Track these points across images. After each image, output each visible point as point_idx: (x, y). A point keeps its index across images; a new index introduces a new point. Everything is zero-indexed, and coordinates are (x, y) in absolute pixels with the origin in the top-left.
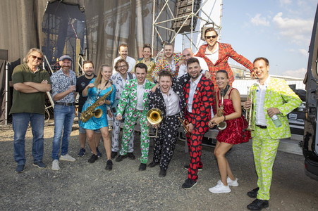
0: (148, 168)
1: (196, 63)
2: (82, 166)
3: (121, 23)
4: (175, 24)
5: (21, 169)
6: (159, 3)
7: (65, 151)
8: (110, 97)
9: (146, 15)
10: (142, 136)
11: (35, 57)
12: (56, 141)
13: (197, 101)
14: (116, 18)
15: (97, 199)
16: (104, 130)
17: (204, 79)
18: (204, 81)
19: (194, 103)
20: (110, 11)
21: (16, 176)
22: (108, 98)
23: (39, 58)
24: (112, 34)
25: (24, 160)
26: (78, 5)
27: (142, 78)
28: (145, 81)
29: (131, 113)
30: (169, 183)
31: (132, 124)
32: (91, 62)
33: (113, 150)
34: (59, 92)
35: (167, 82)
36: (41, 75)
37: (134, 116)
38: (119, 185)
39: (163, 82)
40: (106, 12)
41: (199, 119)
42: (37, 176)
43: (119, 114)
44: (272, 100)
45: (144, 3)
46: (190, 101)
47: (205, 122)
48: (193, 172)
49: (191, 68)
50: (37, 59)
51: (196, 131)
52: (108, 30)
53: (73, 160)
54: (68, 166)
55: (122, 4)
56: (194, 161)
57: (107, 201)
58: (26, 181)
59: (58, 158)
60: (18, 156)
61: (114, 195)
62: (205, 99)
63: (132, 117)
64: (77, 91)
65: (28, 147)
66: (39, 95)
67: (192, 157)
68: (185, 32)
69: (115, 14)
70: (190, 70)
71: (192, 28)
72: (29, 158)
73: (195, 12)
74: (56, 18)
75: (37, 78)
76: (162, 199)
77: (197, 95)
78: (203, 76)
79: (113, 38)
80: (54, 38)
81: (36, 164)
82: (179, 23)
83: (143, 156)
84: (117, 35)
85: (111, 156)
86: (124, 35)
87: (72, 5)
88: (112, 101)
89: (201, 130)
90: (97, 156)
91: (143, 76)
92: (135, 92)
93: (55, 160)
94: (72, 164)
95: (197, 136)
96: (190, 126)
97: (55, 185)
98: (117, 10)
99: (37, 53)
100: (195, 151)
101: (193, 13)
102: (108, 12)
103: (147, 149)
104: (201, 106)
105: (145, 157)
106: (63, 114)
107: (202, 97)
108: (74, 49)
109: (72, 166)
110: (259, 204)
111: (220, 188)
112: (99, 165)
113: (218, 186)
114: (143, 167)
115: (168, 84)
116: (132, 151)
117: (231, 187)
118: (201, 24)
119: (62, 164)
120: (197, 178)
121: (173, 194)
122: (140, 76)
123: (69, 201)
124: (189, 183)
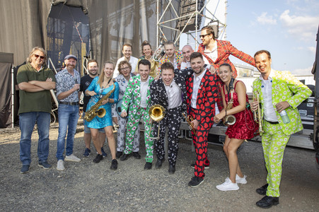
0: (153, 167)
1: (199, 58)
2: (87, 166)
3: (125, 25)
4: (180, 23)
5: (26, 169)
6: (163, 3)
7: (70, 151)
8: (113, 95)
9: (150, 16)
10: (146, 134)
11: (37, 56)
12: (61, 140)
13: (201, 96)
14: (120, 21)
15: (101, 198)
16: (108, 128)
17: (208, 74)
18: (209, 76)
19: (198, 99)
20: (114, 13)
21: (21, 176)
22: (112, 95)
23: (41, 57)
24: (116, 35)
25: (29, 160)
26: (82, 7)
27: (146, 74)
28: (149, 78)
29: (135, 110)
30: (175, 182)
31: (136, 121)
32: (96, 61)
33: (118, 150)
34: (63, 91)
35: (170, 75)
36: (45, 74)
37: (138, 114)
38: (124, 184)
39: (165, 75)
40: (110, 15)
41: (203, 114)
42: (41, 176)
43: (124, 111)
44: (281, 95)
45: (147, 4)
46: (194, 96)
47: (210, 117)
48: (200, 170)
49: (194, 63)
50: (39, 58)
51: (201, 127)
52: (112, 32)
53: (78, 160)
54: (73, 166)
55: (126, 5)
56: (200, 157)
57: (111, 199)
58: (30, 181)
59: (63, 158)
60: (24, 156)
61: (118, 193)
62: (210, 94)
63: (136, 115)
64: (81, 91)
65: (34, 149)
66: (45, 93)
67: (198, 154)
68: (190, 32)
69: (119, 16)
70: (193, 66)
71: (196, 26)
72: (35, 159)
73: (199, 10)
74: (61, 22)
75: (41, 76)
76: (168, 197)
77: (201, 90)
78: (208, 70)
79: (117, 39)
80: (59, 42)
81: (41, 164)
82: (183, 22)
83: (148, 155)
84: (121, 36)
85: (116, 156)
86: (129, 36)
87: (75, 7)
88: (115, 99)
89: (206, 126)
90: (102, 156)
91: (147, 72)
92: (138, 89)
93: (60, 160)
94: (77, 164)
95: (203, 132)
96: (195, 122)
97: (59, 184)
98: (121, 12)
99: (39, 52)
100: (201, 148)
101: (197, 11)
102: (112, 14)
103: (152, 148)
104: (205, 101)
105: (150, 156)
106: (67, 114)
107: (206, 92)
108: (79, 52)
109: (77, 166)
110: (269, 201)
111: (228, 186)
112: (105, 165)
113: (225, 183)
114: (149, 166)
115: (170, 77)
116: (137, 150)
117: (239, 185)
118: (206, 22)
119: (67, 164)
120: (204, 176)
121: (179, 192)
122: (144, 72)
123: (73, 200)
124: (196, 181)
